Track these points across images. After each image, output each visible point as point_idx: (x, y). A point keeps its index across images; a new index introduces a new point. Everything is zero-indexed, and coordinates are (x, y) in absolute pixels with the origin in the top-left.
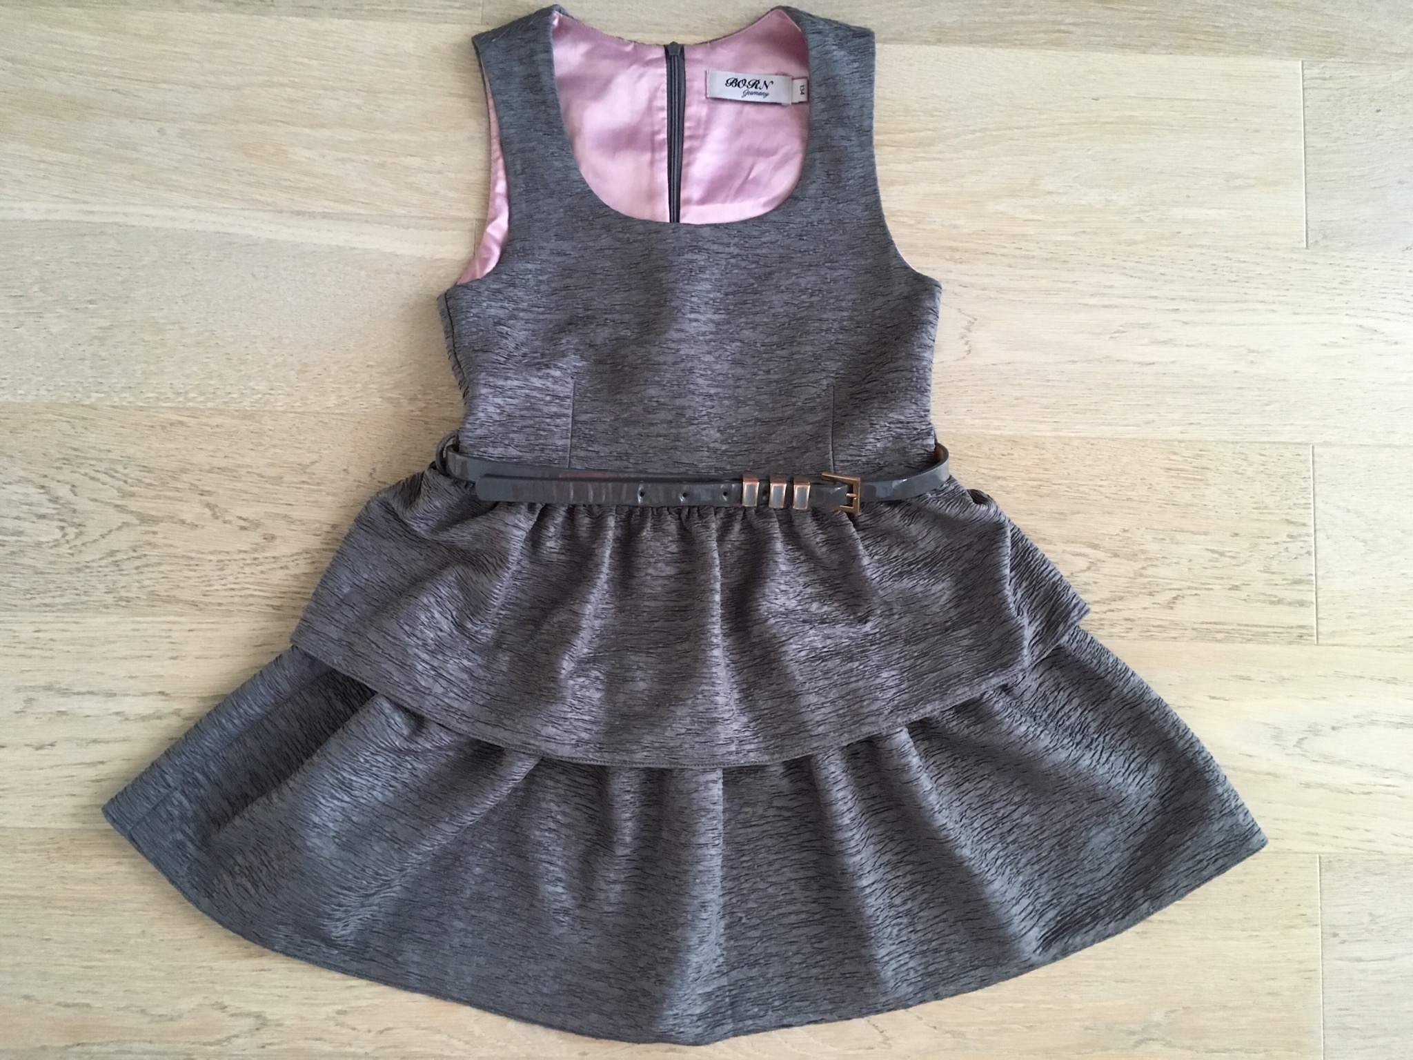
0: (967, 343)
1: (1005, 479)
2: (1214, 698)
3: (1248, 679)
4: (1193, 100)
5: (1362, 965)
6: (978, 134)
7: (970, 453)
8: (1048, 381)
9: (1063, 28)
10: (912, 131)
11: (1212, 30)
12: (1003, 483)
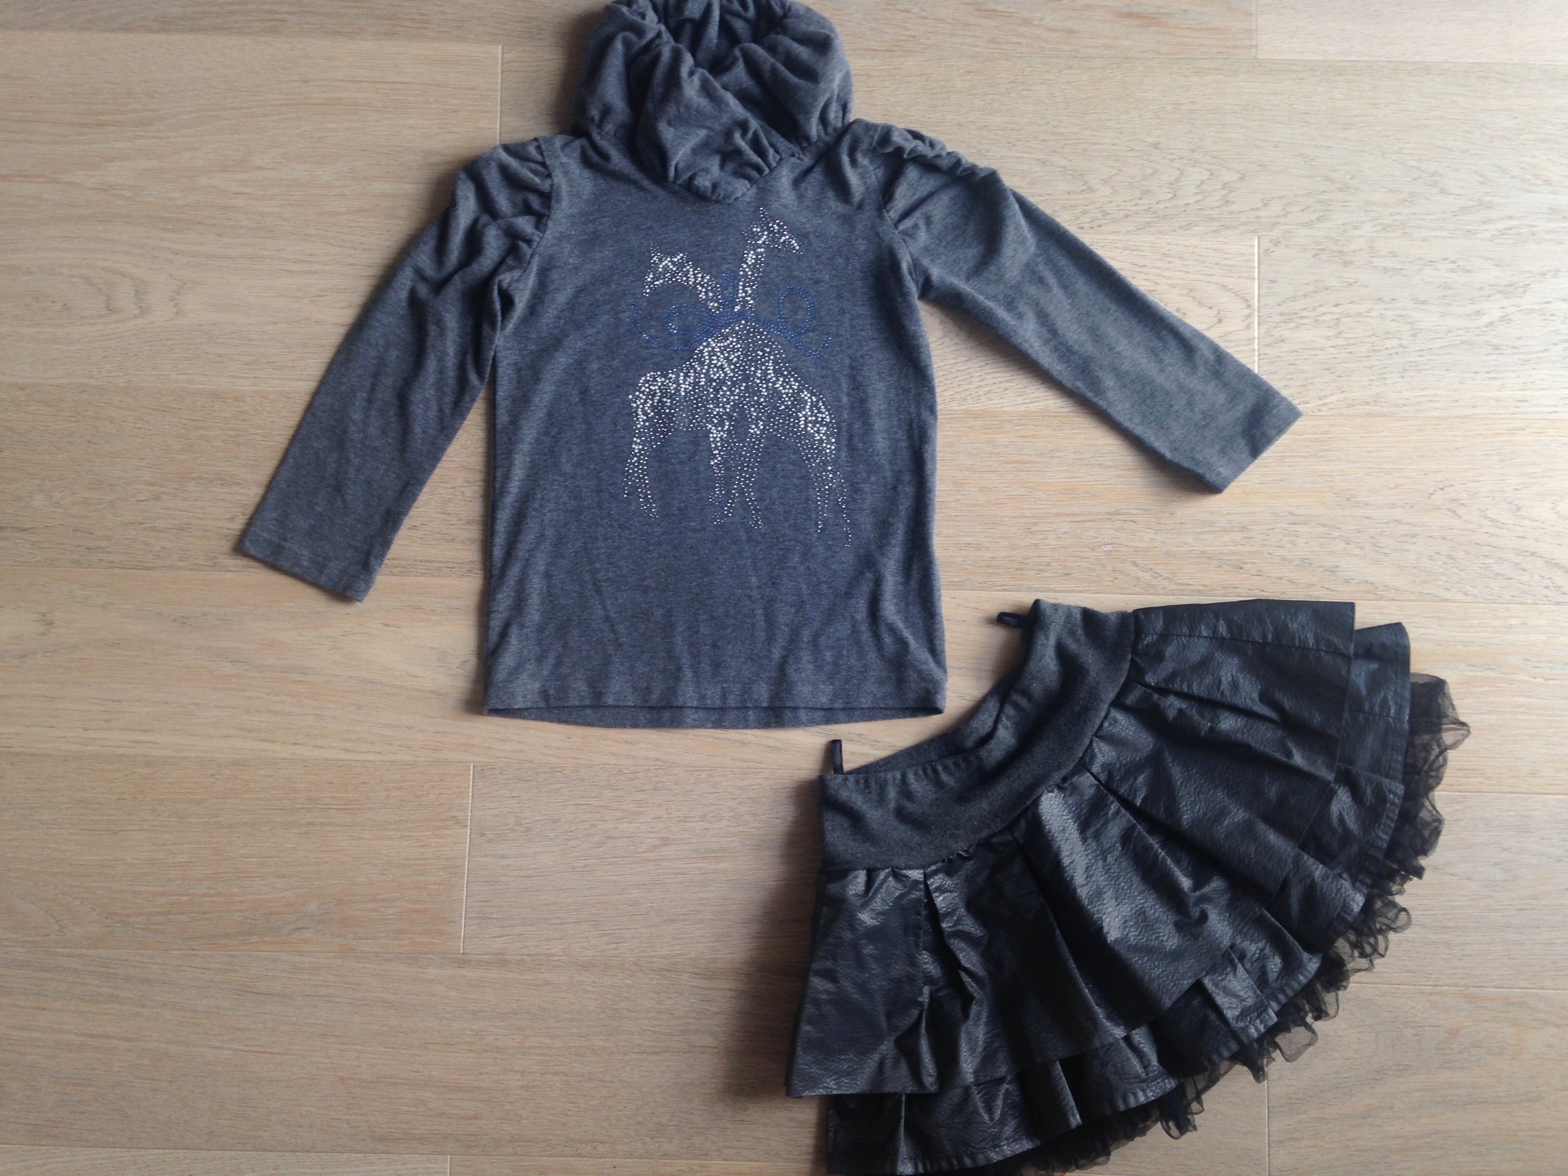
0: (175, 306)
1: (205, 429)
2: (387, 625)
3: (419, 608)
4: (396, 83)
5: (504, 862)
6: (194, 115)
7: (173, 406)
8: (250, 340)
9: (279, 16)
10: (132, 112)
11: (418, 17)
12: (203, 432)
